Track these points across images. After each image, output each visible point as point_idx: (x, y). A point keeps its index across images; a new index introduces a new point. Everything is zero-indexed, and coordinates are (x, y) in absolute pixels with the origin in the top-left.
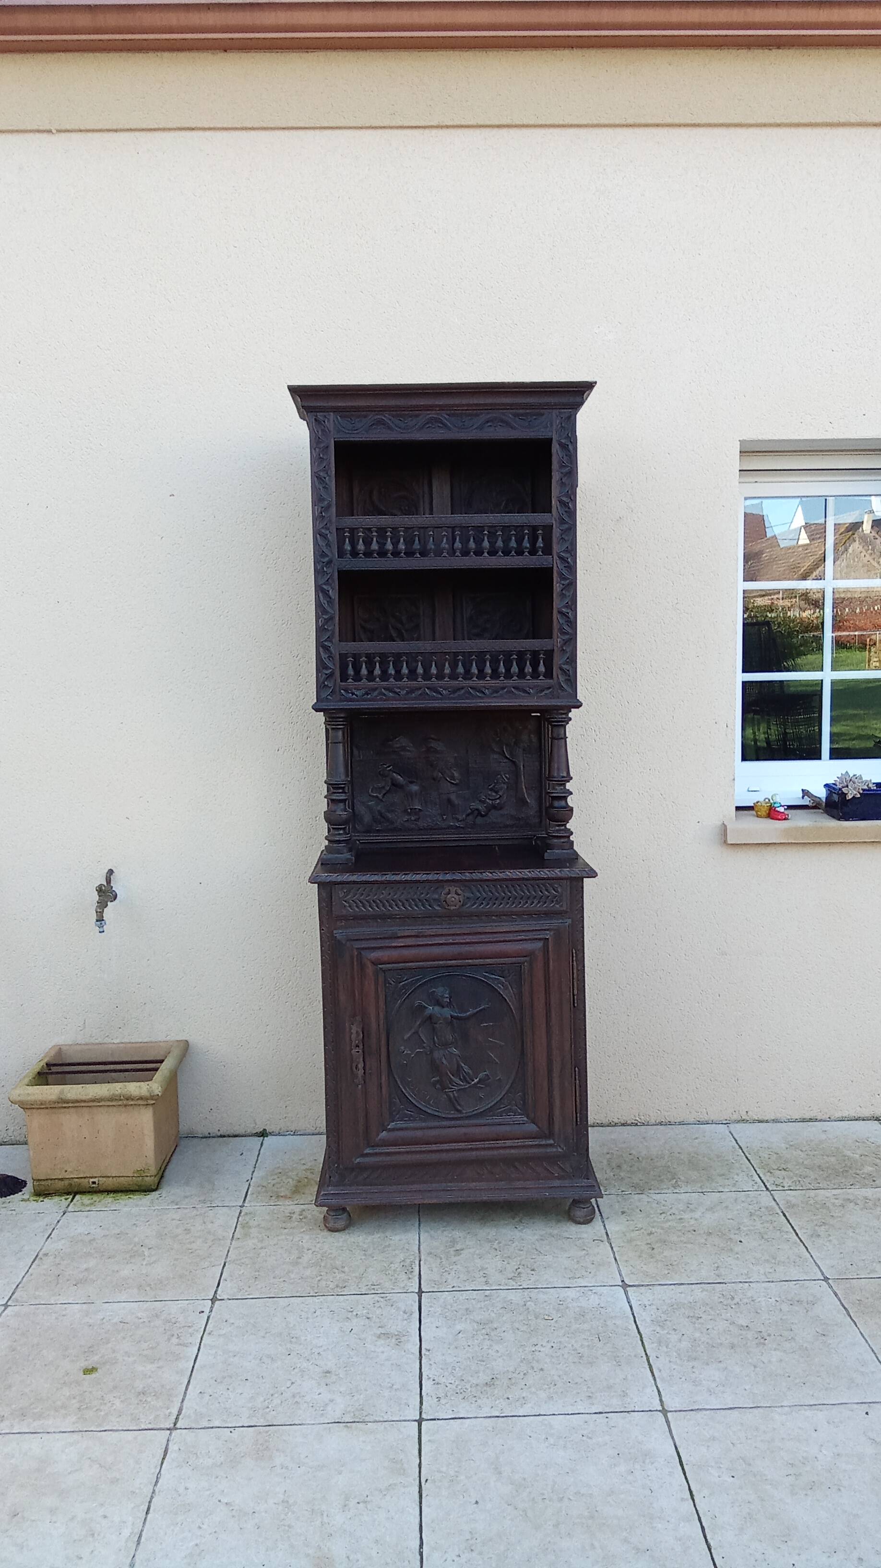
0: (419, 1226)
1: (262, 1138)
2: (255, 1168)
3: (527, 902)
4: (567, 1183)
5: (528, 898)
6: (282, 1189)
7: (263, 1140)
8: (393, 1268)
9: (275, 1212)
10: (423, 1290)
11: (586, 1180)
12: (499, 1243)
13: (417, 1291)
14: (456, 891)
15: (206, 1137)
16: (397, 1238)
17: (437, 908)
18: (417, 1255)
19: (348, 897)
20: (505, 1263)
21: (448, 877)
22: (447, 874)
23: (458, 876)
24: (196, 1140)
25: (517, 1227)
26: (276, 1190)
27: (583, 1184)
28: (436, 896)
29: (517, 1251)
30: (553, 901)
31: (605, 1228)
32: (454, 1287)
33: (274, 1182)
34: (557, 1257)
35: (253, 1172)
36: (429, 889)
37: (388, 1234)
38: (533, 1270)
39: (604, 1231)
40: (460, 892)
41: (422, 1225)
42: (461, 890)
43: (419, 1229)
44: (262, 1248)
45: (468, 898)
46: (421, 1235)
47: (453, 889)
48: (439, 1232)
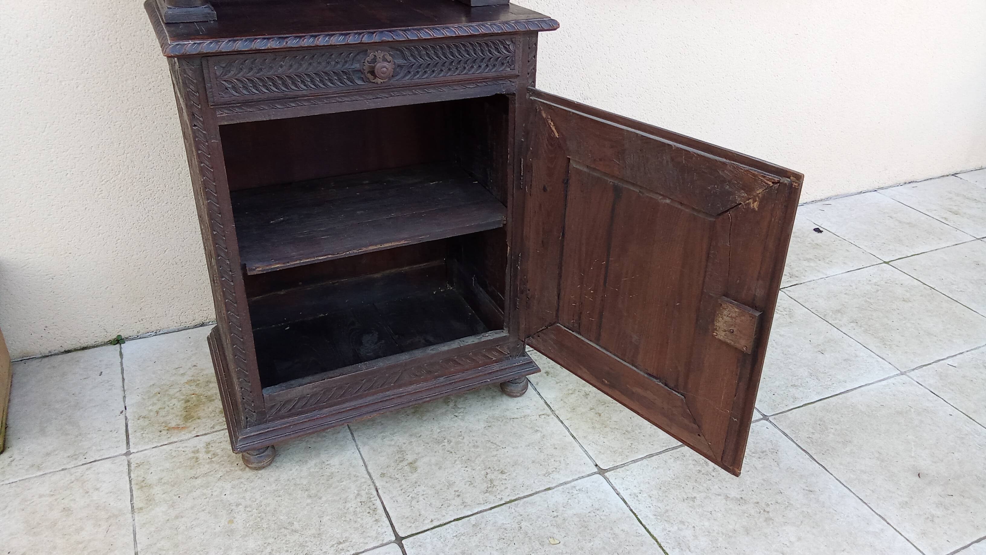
0: (354, 440)
1: (118, 345)
2: (124, 391)
3: (472, 67)
4: (505, 364)
5: (474, 62)
6: (170, 417)
7: (121, 348)
8: (351, 509)
9: (174, 454)
10: (402, 534)
11: (522, 358)
12: (449, 442)
13: (393, 538)
14: (383, 56)
15: (48, 356)
16: (335, 461)
17: (360, 82)
18: (370, 482)
19: (230, 75)
20: (469, 469)
21: (376, 38)
22: (373, 33)
23: (387, 37)
24: (35, 363)
25: (456, 414)
26: (162, 420)
27: (521, 363)
28: (357, 66)
29: (473, 449)
30: (503, 64)
31: (542, 398)
32: (432, 521)
33: (156, 408)
34: (517, 448)
35: (125, 397)
36: (348, 56)
37: (324, 456)
38: (502, 472)
39: (542, 402)
40: (389, 58)
41: (355, 434)
42: (390, 55)
43: (355, 441)
44: (177, 517)
45: (399, 66)
46: (361, 450)
47: (380, 54)
48: (379, 440)
